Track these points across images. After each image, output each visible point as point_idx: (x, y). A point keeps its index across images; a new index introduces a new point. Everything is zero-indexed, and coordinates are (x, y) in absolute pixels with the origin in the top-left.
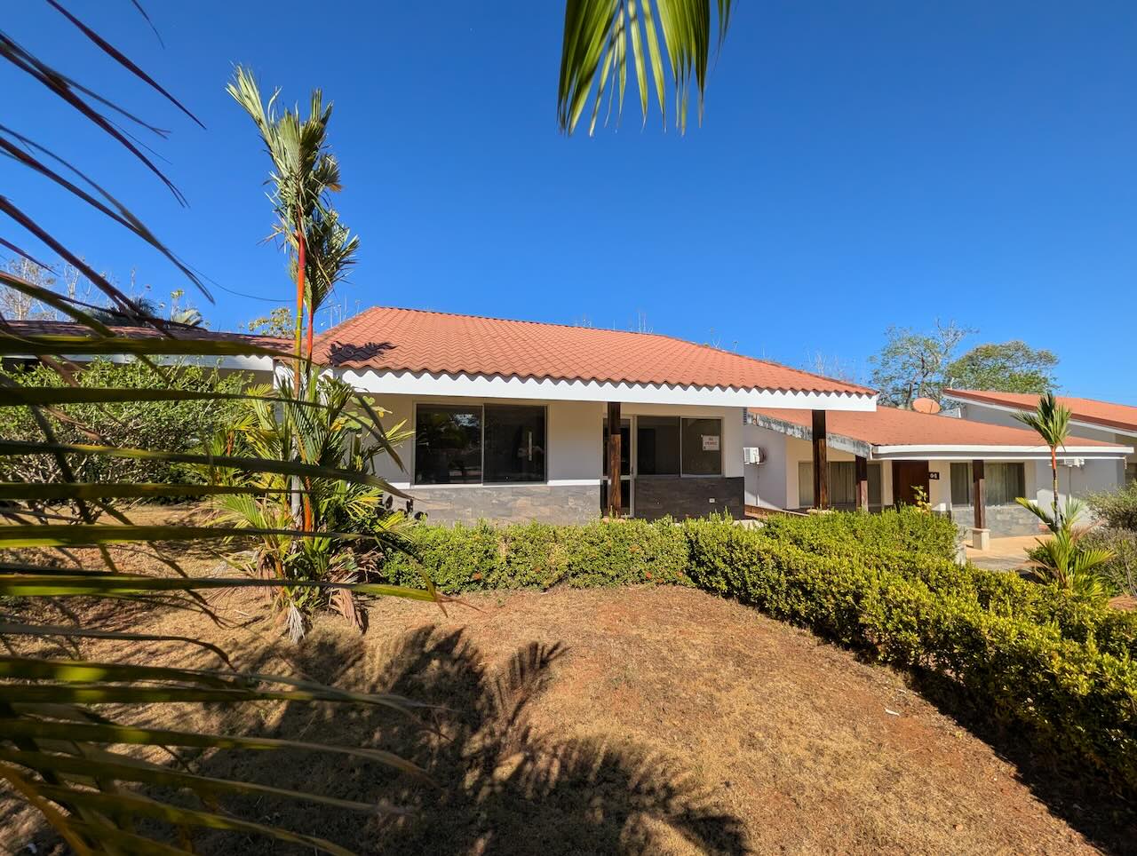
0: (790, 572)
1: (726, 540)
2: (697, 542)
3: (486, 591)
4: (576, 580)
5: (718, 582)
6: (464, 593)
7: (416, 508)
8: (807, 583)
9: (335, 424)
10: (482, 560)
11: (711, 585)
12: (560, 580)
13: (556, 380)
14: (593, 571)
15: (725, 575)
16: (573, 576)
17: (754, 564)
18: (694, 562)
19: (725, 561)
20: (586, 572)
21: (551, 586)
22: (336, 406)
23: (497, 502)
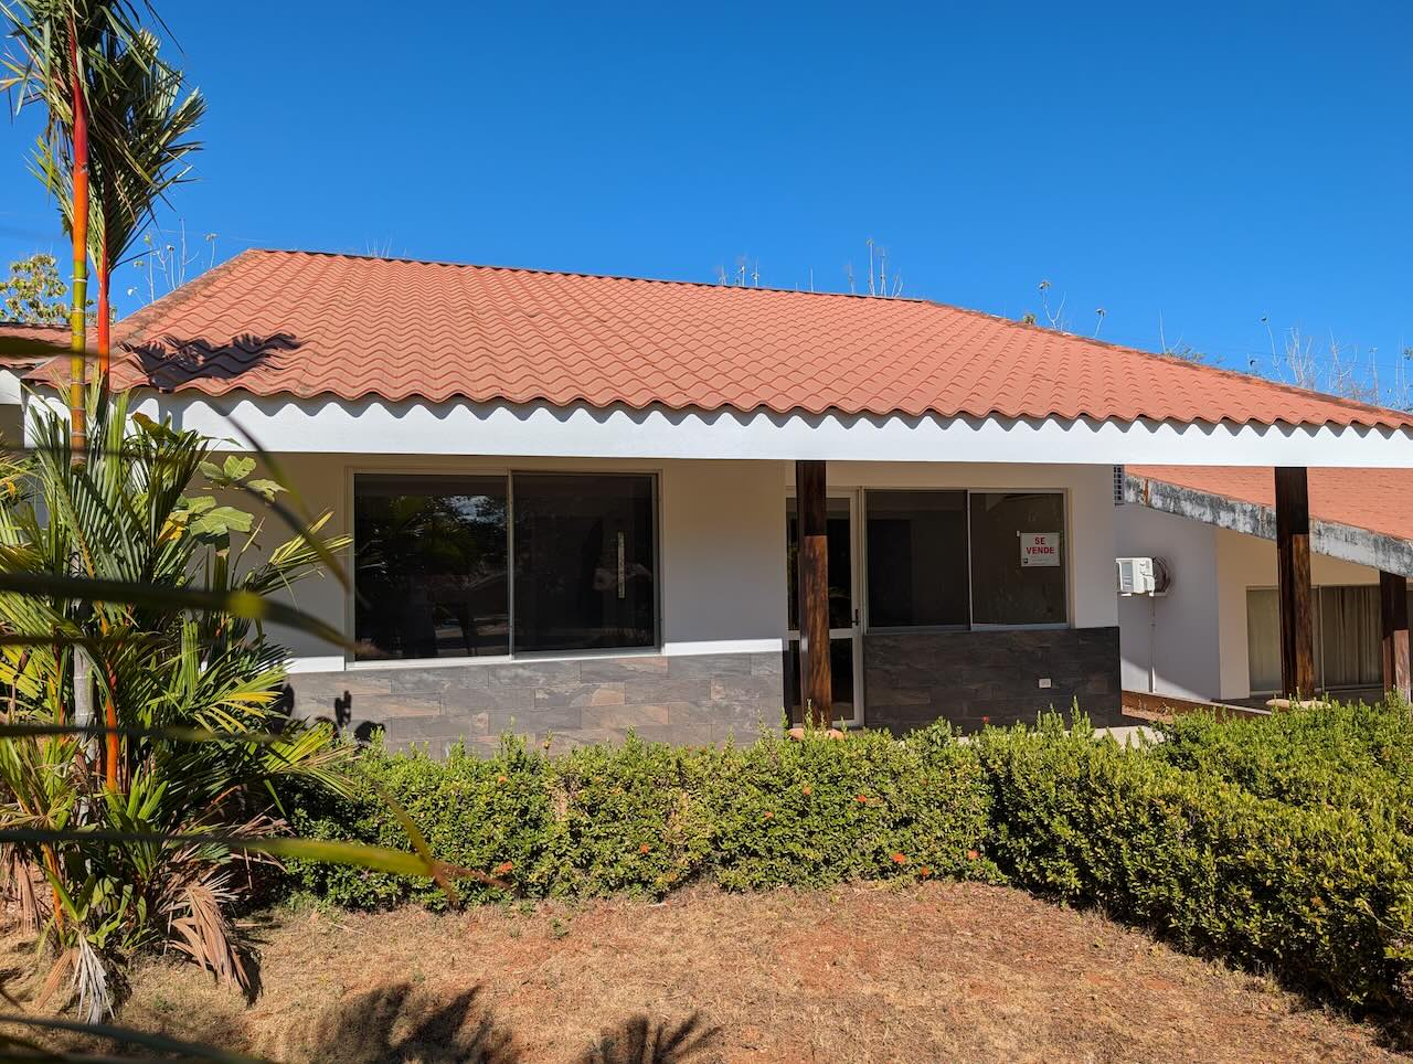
0: (1224, 846)
1: (1076, 773)
2: (1010, 779)
3: (524, 903)
4: (730, 874)
5: (1060, 872)
6: (475, 908)
7: (358, 715)
8: (1264, 871)
9: (168, 525)
10: (514, 832)
11: (1044, 877)
12: (695, 873)
13: (675, 414)
14: (770, 850)
15: (1074, 854)
16: (726, 862)
17: (1143, 828)
18: (1003, 827)
19: (1073, 823)
20: (755, 854)
21: (674, 887)
22: (168, 484)
23: (547, 697)
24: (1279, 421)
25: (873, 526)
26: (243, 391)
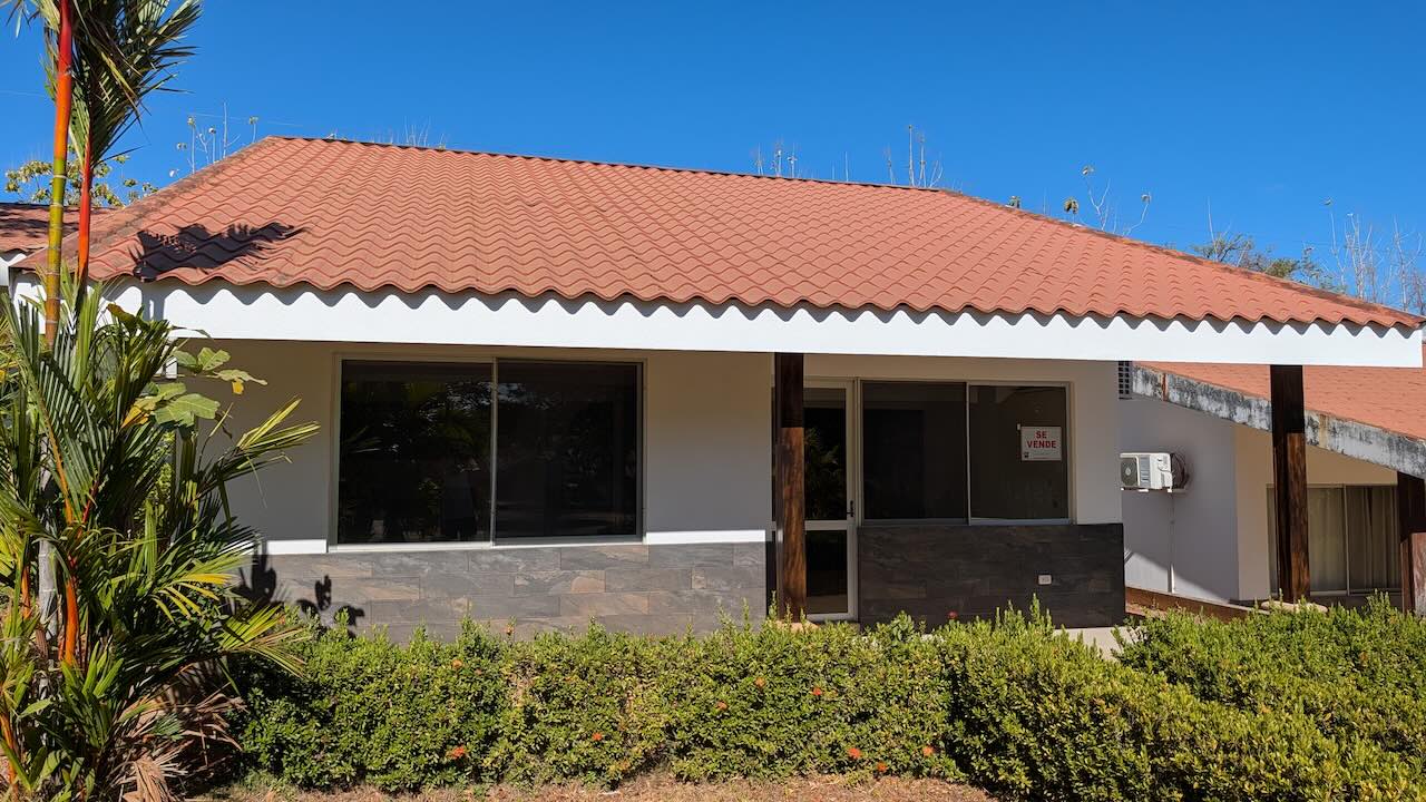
0: (1159, 748)
1: (1028, 670)
2: (965, 677)
3: (478, 787)
4: (684, 764)
5: (1011, 771)
6: (428, 790)
7: (337, 597)
8: (1192, 773)
9: (134, 412)
10: (468, 716)
11: (997, 776)
12: (650, 763)
14: (724, 742)
15: (1023, 752)
16: (683, 752)
17: (1086, 728)
18: (959, 724)
19: (1024, 722)
20: (709, 744)
21: (628, 775)
23: (527, 583)
24: (1266, 319)
25: (871, 417)
26: (219, 282)
